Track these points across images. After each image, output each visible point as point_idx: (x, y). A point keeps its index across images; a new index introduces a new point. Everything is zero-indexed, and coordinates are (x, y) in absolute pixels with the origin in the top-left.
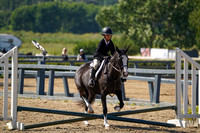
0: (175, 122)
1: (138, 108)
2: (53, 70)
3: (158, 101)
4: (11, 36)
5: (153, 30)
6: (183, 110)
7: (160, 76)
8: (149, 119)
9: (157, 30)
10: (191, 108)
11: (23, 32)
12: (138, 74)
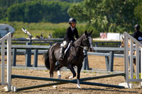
0: (125, 85)
1: (98, 75)
2: (37, 49)
3: (112, 70)
4: (7, 25)
5: (108, 20)
6: (130, 76)
7: (113, 52)
8: (106, 83)
9: (111, 20)
10: (136, 74)
11: (16, 22)
12: (98, 51)
